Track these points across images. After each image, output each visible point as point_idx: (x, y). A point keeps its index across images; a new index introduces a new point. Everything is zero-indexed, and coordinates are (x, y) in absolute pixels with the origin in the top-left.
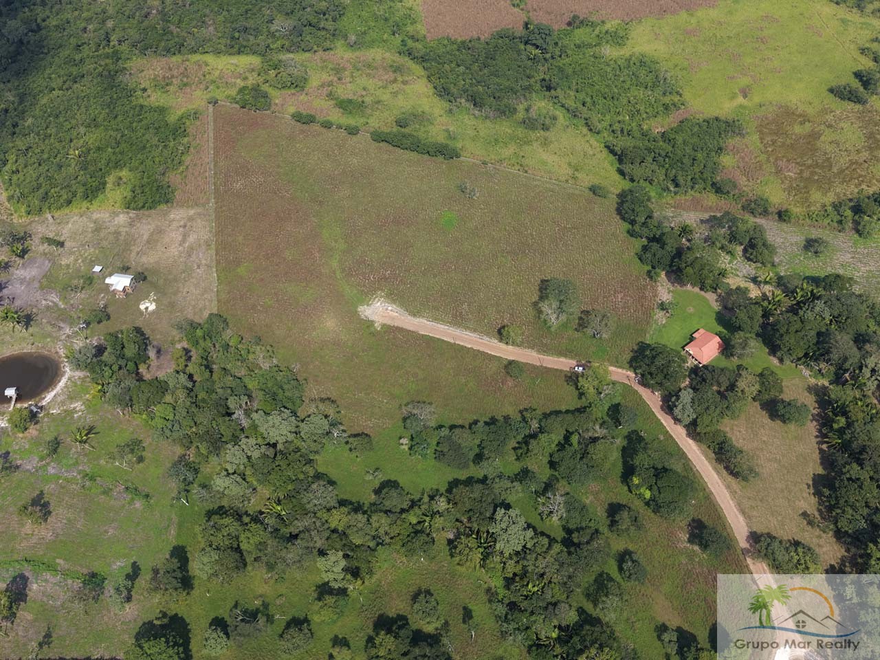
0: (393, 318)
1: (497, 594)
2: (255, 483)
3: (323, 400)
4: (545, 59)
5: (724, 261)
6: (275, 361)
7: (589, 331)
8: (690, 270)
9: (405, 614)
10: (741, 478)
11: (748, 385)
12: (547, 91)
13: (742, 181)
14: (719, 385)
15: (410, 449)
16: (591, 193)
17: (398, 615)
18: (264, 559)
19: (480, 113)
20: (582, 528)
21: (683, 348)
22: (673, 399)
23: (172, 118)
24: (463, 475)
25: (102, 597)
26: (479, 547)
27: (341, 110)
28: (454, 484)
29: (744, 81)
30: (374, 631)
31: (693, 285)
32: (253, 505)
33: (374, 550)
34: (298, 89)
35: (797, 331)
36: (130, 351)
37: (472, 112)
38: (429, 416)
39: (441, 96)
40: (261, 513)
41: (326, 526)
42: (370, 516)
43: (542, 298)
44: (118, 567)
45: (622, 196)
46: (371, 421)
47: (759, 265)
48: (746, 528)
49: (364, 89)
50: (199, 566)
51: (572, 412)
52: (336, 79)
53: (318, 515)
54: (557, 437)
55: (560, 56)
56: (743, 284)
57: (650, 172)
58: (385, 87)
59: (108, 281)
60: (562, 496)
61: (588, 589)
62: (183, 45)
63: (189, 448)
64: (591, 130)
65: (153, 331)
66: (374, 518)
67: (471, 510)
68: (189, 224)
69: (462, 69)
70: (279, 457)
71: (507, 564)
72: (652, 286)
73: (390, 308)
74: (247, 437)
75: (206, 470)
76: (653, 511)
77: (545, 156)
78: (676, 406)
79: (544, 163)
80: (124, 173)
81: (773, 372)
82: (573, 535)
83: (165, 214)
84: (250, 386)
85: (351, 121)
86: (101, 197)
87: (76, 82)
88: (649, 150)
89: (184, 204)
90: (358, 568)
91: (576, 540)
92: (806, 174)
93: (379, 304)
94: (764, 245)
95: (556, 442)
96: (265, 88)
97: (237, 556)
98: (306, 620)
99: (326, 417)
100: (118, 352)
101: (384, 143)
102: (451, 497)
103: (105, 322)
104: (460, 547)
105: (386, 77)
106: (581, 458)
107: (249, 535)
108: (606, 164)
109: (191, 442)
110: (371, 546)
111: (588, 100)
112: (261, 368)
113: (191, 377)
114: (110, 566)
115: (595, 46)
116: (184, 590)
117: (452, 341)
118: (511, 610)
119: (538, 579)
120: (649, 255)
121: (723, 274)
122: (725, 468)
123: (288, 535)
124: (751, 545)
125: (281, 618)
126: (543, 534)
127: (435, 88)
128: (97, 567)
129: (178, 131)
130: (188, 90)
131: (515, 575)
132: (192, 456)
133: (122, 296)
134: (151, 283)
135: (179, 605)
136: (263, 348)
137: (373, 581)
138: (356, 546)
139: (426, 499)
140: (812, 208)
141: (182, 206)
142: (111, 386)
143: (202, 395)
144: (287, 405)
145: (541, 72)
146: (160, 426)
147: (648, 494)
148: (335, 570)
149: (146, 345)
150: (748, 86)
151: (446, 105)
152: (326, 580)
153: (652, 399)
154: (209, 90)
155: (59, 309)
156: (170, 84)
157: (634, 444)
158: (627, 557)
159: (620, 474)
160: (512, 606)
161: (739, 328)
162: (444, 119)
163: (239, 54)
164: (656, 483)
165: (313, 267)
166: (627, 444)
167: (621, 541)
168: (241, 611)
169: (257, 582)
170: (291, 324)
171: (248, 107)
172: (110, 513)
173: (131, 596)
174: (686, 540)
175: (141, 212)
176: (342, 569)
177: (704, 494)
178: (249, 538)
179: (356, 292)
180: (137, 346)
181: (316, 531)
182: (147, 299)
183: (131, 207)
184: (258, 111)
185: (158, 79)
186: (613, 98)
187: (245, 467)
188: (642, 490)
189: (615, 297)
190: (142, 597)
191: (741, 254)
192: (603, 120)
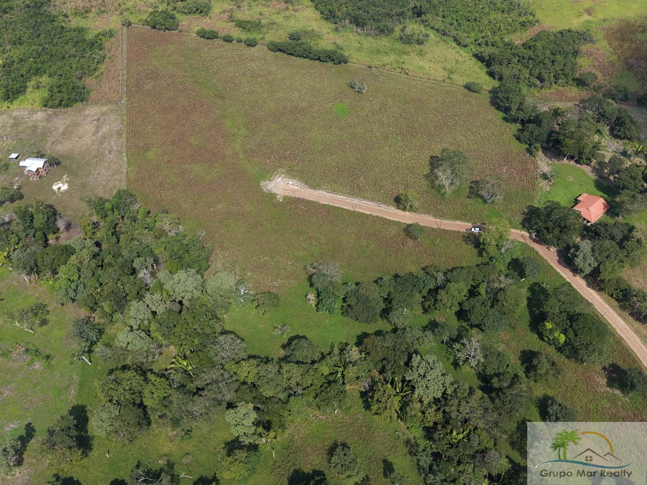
0: (294, 191)
1: (417, 445)
9: (321, 469)
12: (418, 17)
13: (599, 76)
15: (317, 304)
16: (466, 90)
17: (314, 471)
18: (170, 415)
19: (362, 31)
20: (499, 374)
21: (573, 207)
22: (572, 251)
23: (90, 36)
24: (370, 328)
26: (395, 396)
27: (241, 29)
29: (587, 4)
31: (570, 158)
32: (159, 364)
33: (286, 403)
34: (202, 14)
37: (355, 30)
38: (335, 272)
39: (326, 19)
40: (166, 370)
41: (234, 379)
42: (281, 367)
44: (11, 429)
45: (494, 92)
46: (276, 281)
47: (626, 141)
50: (97, 426)
52: (235, 7)
53: (226, 367)
54: (465, 287)
57: (517, 71)
58: (278, 13)
59: (22, 164)
61: (512, 436)
63: (93, 309)
64: (459, 44)
65: (64, 208)
66: (286, 368)
67: (384, 359)
68: (102, 118)
70: (185, 312)
71: (427, 414)
72: (532, 160)
73: (291, 183)
74: (152, 294)
75: (110, 331)
76: (568, 356)
77: (422, 63)
79: (422, 68)
80: (45, 79)
82: (493, 381)
83: (81, 111)
84: (156, 252)
85: (250, 36)
86: (21, 97)
87: (6, 13)
88: (514, 54)
89: (98, 102)
90: (269, 422)
91: (496, 386)
93: (280, 179)
94: (631, 122)
95: (465, 290)
96: (173, 13)
97: (140, 412)
98: (215, 479)
100: (27, 224)
101: (279, 52)
102: (362, 347)
103: (17, 201)
105: (279, 6)
106: (491, 307)
107: (153, 389)
108: (476, 68)
109: (96, 304)
110: (282, 399)
111: (454, 22)
112: (167, 235)
113: (97, 242)
116: (79, 450)
117: (352, 209)
118: (435, 460)
120: (526, 134)
122: (630, 314)
123: (195, 390)
125: (187, 478)
127: (322, 13)
129: (95, 45)
130: (105, 15)
131: (435, 424)
132: (97, 318)
133: (36, 177)
134: (65, 167)
136: (170, 216)
137: (286, 436)
138: (267, 398)
139: (336, 351)
141: (96, 104)
143: (108, 259)
144: (193, 265)
145: (411, 4)
146: (64, 288)
147: (562, 339)
148: (245, 422)
149: (56, 218)
150: (591, 7)
151: (333, 26)
152: (237, 435)
153: (549, 255)
154: (123, 15)
156: (90, 12)
157: (537, 295)
158: (550, 402)
159: (529, 323)
162: (331, 36)
164: (571, 326)
165: (216, 150)
166: (531, 295)
167: (539, 387)
168: (143, 472)
169: (161, 441)
170: (197, 199)
171: (158, 27)
172: (7, 374)
173: (23, 459)
174: (605, 384)
175: (58, 109)
176: (253, 423)
177: (614, 340)
178: (153, 393)
179: (258, 169)
180: (46, 216)
181: (224, 383)
182: (60, 180)
183: (49, 105)
184: (167, 31)
185: (79, 8)
186: (475, 20)
187: (150, 323)
188: (556, 335)
189: (500, 169)
190: (35, 460)
191: (608, 133)
192: (469, 37)
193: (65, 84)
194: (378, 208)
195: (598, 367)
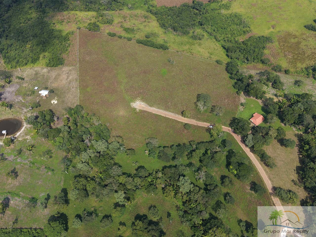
0: (143, 107)
1: (180, 207)
2: (92, 166)
3: (117, 137)
4: (200, 14)
5: (265, 88)
6: (100, 122)
7: (215, 113)
8: (252, 91)
9: (146, 214)
10: (270, 167)
11: (273, 133)
12: (201, 26)
13: (272, 59)
14: (262, 133)
15: (149, 155)
16: (216, 63)
17: (144, 215)
18: (95, 193)
19: (176, 34)
20: (211, 184)
21: (249, 120)
22: (245, 138)
23: (64, 34)
24: (168, 164)
25: (36, 206)
26: (173, 190)
27: (125, 32)
28: (165, 167)
29: (273, 23)
30: (135, 220)
31: (253, 97)
32: (92, 174)
33: (135, 191)
34: (110, 24)
35: (291, 114)
36: (48, 117)
37: (173, 33)
38: (156, 143)
39: (162, 27)
40: (94, 177)
41: (118, 182)
42: (134, 179)
43: (198, 101)
44: (42, 195)
45: (228, 64)
46: (135, 144)
47: (278, 90)
48: (271, 185)
49: (134, 24)
50: (72, 196)
51: (208, 142)
52: (124, 20)
53: (115, 178)
54: (203, 151)
55: (206, 13)
56: (272, 97)
57: (238, 55)
58: (141, 24)
59: (40, 92)
60: (204, 172)
61: (213, 206)
62: (68, 8)
63: (68, 153)
64: (217, 40)
65: (56, 111)
66: (135, 179)
67: (170, 177)
68: (69, 72)
69: (170, 17)
70: (101, 157)
71: (184, 197)
72: (238, 97)
73: (142, 104)
74: (90, 149)
75: (74, 161)
76: (237, 178)
77: (199, 49)
78: (246, 140)
79: (199, 52)
80: (46, 54)
81: (282, 129)
82: (208, 187)
83: (61, 68)
84: (91, 131)
85: (129, 36)
86: (38, 62)
87: (29, 21)
88: (238, 48)
89: (68, 65)
91: (209, 188)
92: (296, 57)
93: (138, 102)
94: (280, 82)
95: (202, 153)
96: (98, 23)
97: (85, 192)
98: (110, 216)
99: (118, 142)
100: (43, 118)
101: (141, 44)
102: (163, 172)
103: (38, 107)
104: (167, 190)
105: (142, 20)
106: (211, 159)
107: (90, 185)
108: (222, 53)
109: (69, 151)
110: (134, 189)
111: (216, 29)
112: (95, 125)
113: (69, 127)
114: (39, 195)
115: (219, 9)
116: (66, 204)
117: (165, 116)
118: (185, 213)
119: (195, 202)
120: (237, 86)
121: (264, 93)
122: (264, 163)
123: (104, 185)
124: (273, 192)
125: (101, 215)
126: (197, 186)
127: (160, 24)
128: (35, 195)
129: (66, 38)
130: (70, 24)
131: (186, 200)
132: (69, 156)
133: (45, 98)
134: (56, 94)
135: (64, 209)
136: (96, 118)
137: (135, 202)
138: (129, 189)
139: (154, 173)
140: (297, 69)
142: (41, 130)
143: (73, 134)
144: (104, 138)
145: (199, 19)
146: (58, 145)
147: (235, 172)
148: (121, 198)
149: (54, 116)
150: (275, 25)
151: (164, 30)
152: (118, 201)
153: (238, 138)
154: (77, 24)
155: (22, 103)
156: (64, 22)
157: (231, 153)
158: (228, 195)
159: (225, 165)
160: (185, 212)
161: (270, 113)
162: (163, 35)
163: (88, 11)
164: (238, 168)
165: (114, 89)
166: (228, 154)
167: (225, 189)
168: (86, 212)
169: (92, 202)
170: (106, 109)
171: (91, 30)
172: (39, 176)
173: (47, 206)
174: (249, 189)
175: (52, 68)
176: (124, 198)
177: (256, 173)
178: (90, 186)
179: (130, 98)
180: (50, 116)
181: (114, 184)
182: (54, 99)
183: (49, 66)
184: (95, 32)
185: (59, 20)
186: (225, 28)
187: (89, 160)
188: (233, 171)
189: (224, 101)
190: (51, 206)
191: (271, 86)
192: (221, 36)
193: (55, 57)
194: (175, 116)
195: (248, 183)
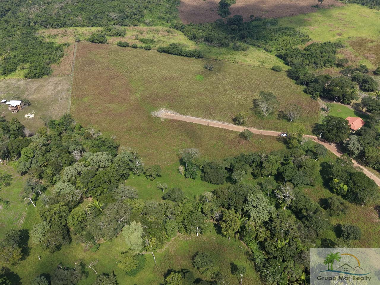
0: (171, 116)
12: (242, 39)
16: (273, 70)
19: (211, 45)
23: (56, 45)
27: (142, 42)
29: (338, 31)
31: (337, 102)
34: (121, 36)
39: (191, 39)
43: (255, 106)
45: (289, 71)
46: (159, 162)
49: (154, 37)
52: (140, 34)
57: (301, 60)
58: (164, 37)
59: (8, 103)
62: (66, 24)
64: (267, 51)
68: (59, 83)
69: (201, 31)
70: (100, 170)
72: (315, 102)
73: (169, 112)
77: (246, 59)
78: (349, 144)
79: (246, 61)
80: (27, 65)
82: (302, 212)
83: (47, 80)
84: (84, 146)
85: (147, 45)
86: (13, 73)
91: (305, 215)
93: (163, 110)
94: (372, 81)
98: (113, 275)
100: (6, 131)
101: (164, 53)
105: (164, 34)
108: (278, 61)
112: (92, 136)
115: (263, 26)
117: (207, 125)
119: (284, 236)
125: (94, 273)
127: (188, 37)
129: (58, 49)
130: (66, 37)
131: (266, 238)
133: (15, 111)
134: (33, 106)
141: (56, 76)
150: (340, 33)
151: (195, 42)
153: (332, 148)
154: (76, 37)
156: (57, 36)
157: (326, 168)
159: (323, 184)
162: (194, 46)
163: (93, 27)
165: (125, 97)
166: (322, 168)
167: (334, 219)
170: (112, 121)
171: (95, 41)
175: (33, 79)
176: (141, 236)
179: (150, 106)
180: (18, 127)
182: (30, 113)
183: (28, 77)
184: (100, 44)
185: (51, 35)
187: (76, 178)
188: (341, 186)
191: (359, 89)
192: (272, 48)
193: (39, 65)
194: (223, 124)
195: (372, 208)
